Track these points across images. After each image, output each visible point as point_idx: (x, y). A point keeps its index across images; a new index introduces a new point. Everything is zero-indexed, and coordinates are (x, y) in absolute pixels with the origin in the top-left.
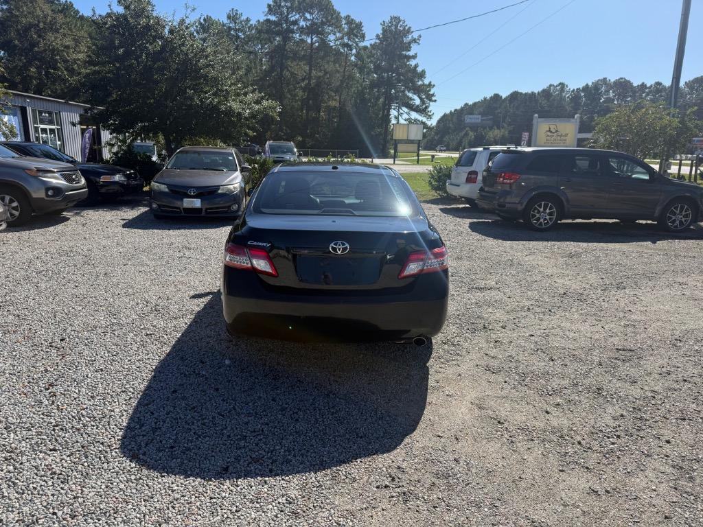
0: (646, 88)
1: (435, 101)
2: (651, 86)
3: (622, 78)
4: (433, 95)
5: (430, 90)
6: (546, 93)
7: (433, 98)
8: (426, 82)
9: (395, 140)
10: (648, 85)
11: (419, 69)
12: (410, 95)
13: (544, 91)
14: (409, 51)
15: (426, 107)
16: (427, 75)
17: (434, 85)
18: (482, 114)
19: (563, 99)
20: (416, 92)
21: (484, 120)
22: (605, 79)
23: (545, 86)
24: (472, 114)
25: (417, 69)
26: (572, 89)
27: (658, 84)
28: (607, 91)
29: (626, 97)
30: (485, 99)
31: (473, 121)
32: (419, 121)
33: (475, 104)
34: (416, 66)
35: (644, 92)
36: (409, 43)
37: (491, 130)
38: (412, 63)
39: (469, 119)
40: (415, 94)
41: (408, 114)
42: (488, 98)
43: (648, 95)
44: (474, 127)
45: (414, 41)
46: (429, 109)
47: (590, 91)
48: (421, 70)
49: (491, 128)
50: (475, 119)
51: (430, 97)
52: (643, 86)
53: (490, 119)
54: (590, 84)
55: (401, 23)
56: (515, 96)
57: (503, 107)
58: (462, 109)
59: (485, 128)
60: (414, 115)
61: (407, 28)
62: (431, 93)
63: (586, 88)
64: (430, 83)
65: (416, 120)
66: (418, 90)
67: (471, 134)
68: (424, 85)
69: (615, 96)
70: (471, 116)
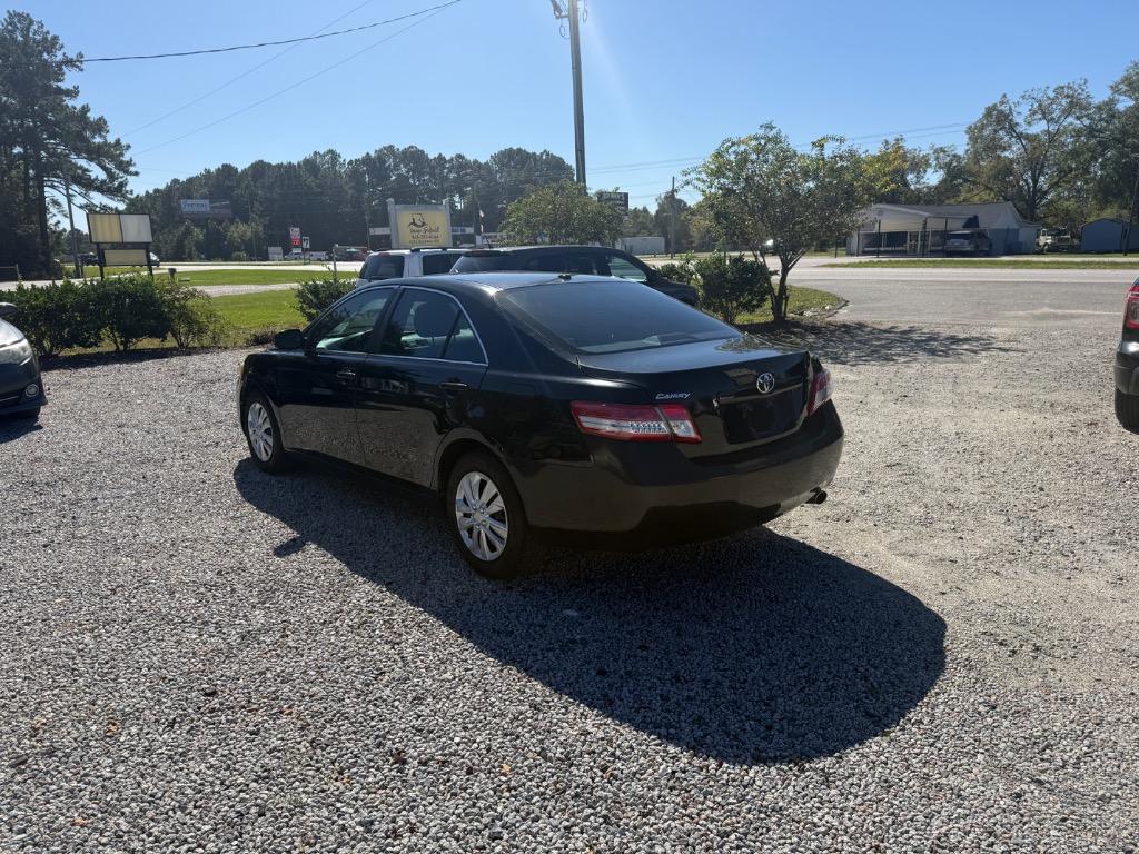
0: (445, 162)
1: (136, 174)
2: (452, 159)
3: (412, 147)
4: (130, 163)
5: (122, 155)
6: (310, 165)
7: (132, 169)
8: (111, 139)
9: (98, 244)
10: (448, 158)
11: (93, 116)
12: (82, 162)
13: (306, 162)
14: (61, 81)
15: (122, 185)
16: (111, 125)
17: (129, 147)
18: (211, 197)
19: (337, 175)
20: (94, 156)
21: (216, 207)
22: (391, 146)
23: (308, 154)
24: (190, 197)
25: (88, 114)
26: (348, 161)
27: (460, 156)
28: (396, 166)
29: (423, 174)
30: (207, 172)
31: (196, 209)
32: (112, 209)
33: (190, 180)
34: (85, 109)
35: (444, 168)
36: (60, 65)
37: (232, 223)
38: (75, 104)
39: (188, 206)
40: (91, 160)
41: (85, 196)
42: (213, 170)
43: (450, 172)
44: (200, 221)
45: (69, 62)
46: (128, 188)
47: (375, 163)
48: (97, 117)
49: (232, 221)
50: (195, 206)
51: (125, 167)
52: (441, 158)
53: (226, 207)
54: (372, 154)
55: (35, 27)
56: (259, 168)
57: (243, 185)
58: (169, 189)
59: (220, 222)
60: (98, 199)
61: (49, 37)
62: (126, 158)
63: (367, 160)
64: (118, 142)
65: (104, 208)
66: (96, 154)
67: (196, 231)
68: (105, 143)
69: (407, 172)
70: (190, 202)
